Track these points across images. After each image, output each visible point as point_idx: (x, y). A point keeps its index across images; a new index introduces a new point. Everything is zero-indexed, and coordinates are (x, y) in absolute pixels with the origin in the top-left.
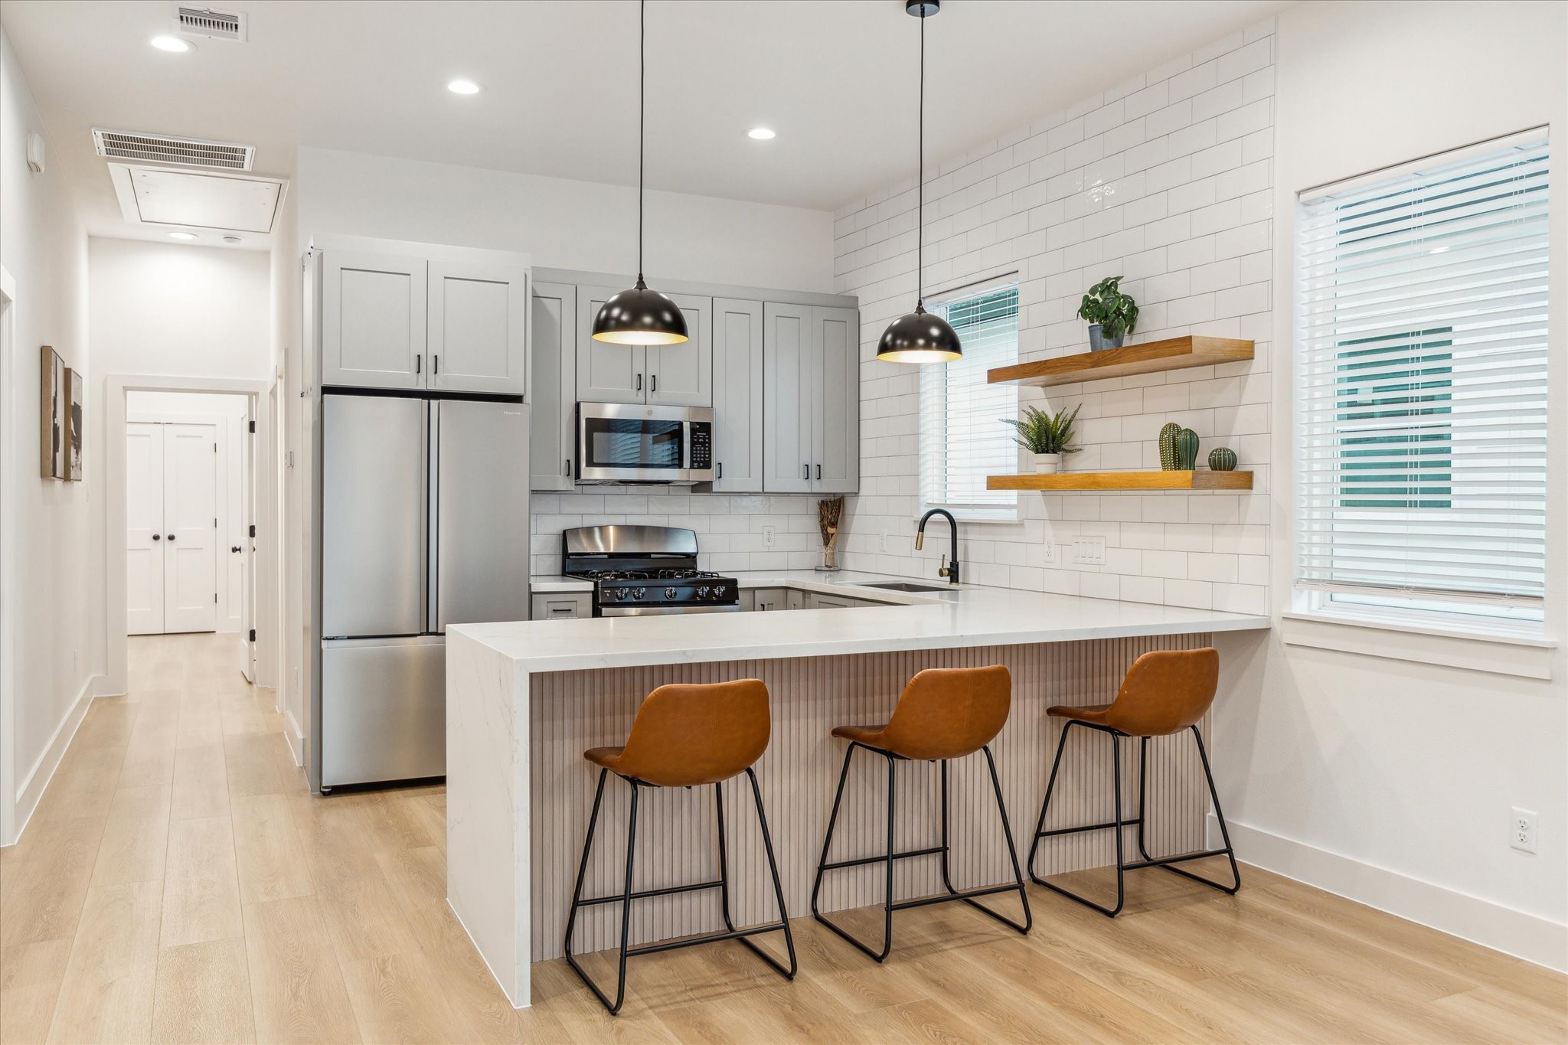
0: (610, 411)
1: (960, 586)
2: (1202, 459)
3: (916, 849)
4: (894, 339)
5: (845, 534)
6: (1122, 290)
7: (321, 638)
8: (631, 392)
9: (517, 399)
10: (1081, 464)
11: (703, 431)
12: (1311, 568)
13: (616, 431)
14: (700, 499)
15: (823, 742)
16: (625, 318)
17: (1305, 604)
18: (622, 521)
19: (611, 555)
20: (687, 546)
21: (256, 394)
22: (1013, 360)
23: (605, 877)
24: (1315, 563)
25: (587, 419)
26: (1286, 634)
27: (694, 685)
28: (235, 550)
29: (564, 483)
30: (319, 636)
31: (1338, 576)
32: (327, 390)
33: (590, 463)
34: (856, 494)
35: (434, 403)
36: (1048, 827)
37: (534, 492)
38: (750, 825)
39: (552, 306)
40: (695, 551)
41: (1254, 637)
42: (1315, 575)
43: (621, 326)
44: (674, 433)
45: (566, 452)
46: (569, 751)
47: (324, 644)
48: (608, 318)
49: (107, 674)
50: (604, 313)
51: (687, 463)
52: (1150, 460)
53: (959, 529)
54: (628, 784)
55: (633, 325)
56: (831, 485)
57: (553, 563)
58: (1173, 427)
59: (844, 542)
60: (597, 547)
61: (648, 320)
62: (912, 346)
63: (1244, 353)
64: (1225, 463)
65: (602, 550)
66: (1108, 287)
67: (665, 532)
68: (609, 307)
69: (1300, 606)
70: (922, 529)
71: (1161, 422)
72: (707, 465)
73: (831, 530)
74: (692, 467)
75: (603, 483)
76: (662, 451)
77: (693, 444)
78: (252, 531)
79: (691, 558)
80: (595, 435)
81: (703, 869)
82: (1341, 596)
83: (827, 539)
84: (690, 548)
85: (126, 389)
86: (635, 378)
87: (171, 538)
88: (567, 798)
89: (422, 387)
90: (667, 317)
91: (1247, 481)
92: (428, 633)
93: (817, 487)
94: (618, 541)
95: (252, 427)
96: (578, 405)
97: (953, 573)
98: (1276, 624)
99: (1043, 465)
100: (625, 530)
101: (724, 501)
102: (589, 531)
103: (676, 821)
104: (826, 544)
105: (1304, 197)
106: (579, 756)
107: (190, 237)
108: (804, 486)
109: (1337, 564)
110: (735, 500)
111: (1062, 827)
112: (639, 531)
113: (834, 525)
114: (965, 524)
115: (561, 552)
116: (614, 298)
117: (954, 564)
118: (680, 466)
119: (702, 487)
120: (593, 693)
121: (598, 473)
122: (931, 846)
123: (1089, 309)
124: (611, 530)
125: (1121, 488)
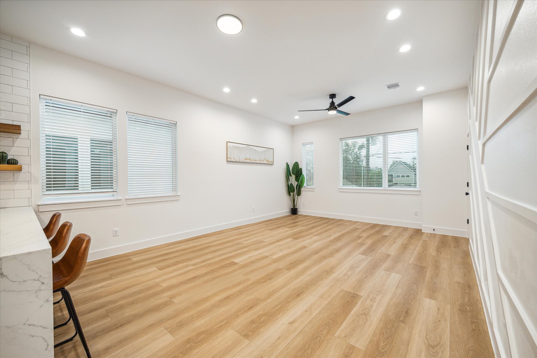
64: (14, 163)
105: (42, 96)
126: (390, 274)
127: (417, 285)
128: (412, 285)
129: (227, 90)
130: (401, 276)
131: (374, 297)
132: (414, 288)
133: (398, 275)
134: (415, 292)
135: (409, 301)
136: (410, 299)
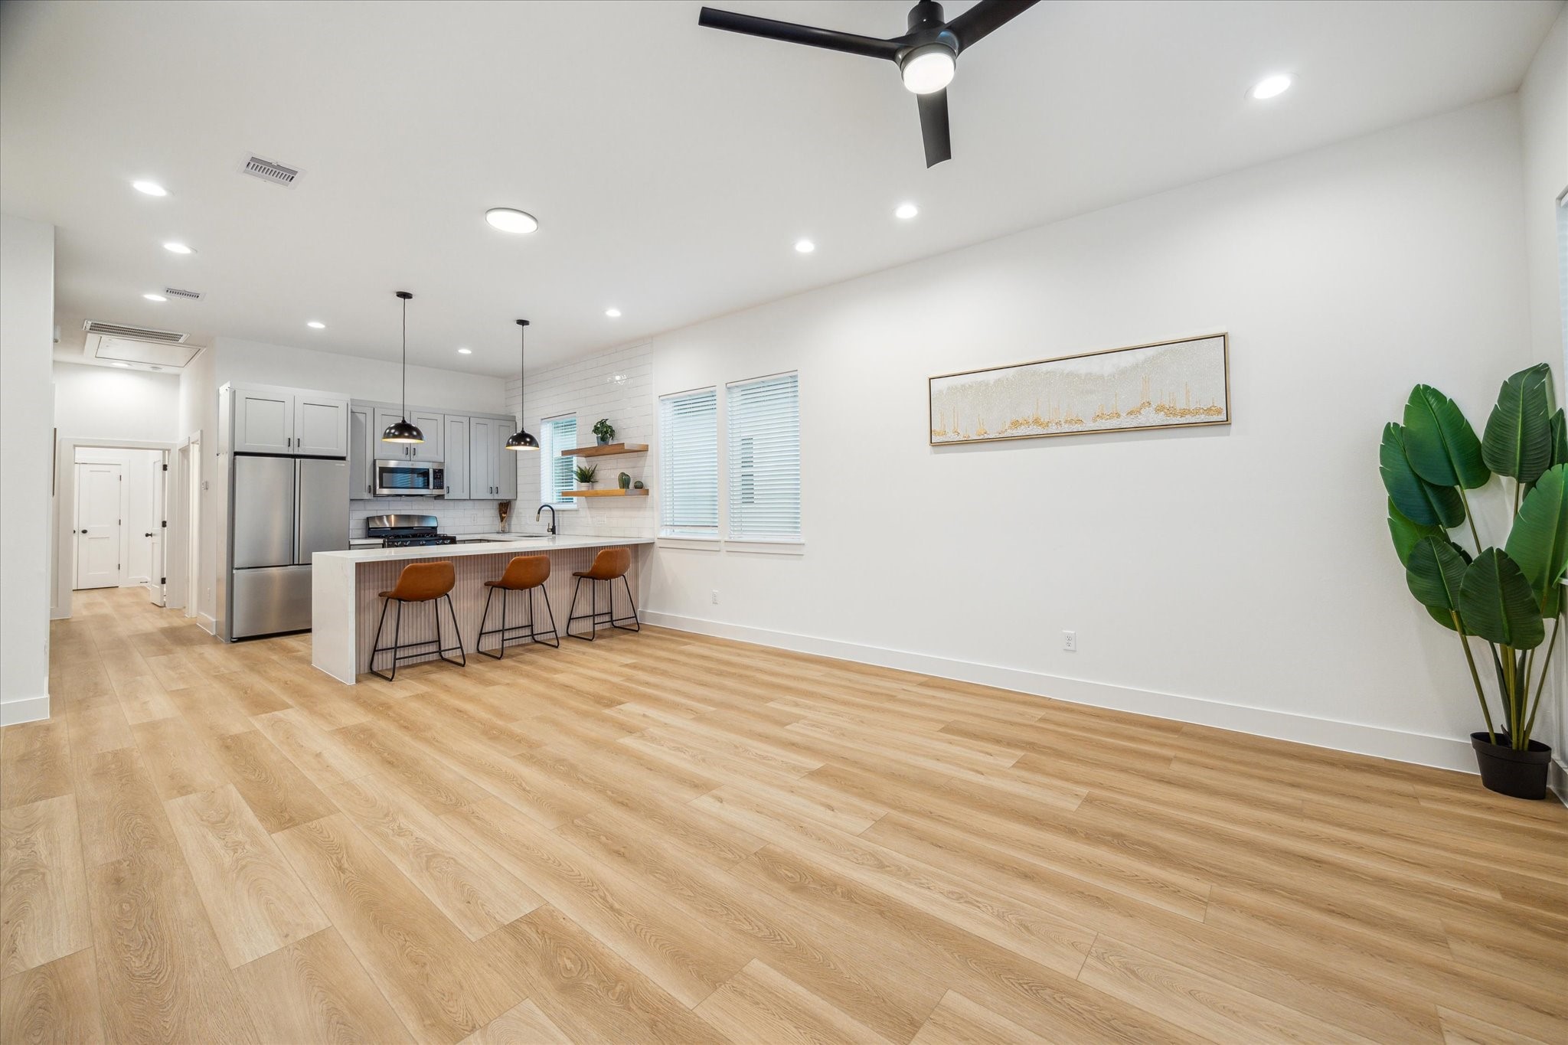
0: (392, 464)
1: (557, 536)
2: (631, 485)
3: (520, 625)
4: (512, 441)
5: (510, 517)
6: (608, 423)
7: (232, 568)
8: (403, 456)
9: (343, 458)
10: (599, 487)
11: (439, 474)
12: (666, 521)
13: (397, 472)
14: (439, 502)
15: (481, 588)
16: (396, 433)
17: (665, 533)
18: (398, 513)
19: (392, 528)
20: (433, 524)
21: (169, 450)
22: (575, 447)
23: (387, 640)
24: (668, 519)
25: (380, 468)
26: (658, 544)
27: (427, 564)
28: (147, 535)
29: (367, 496)
30: (231, 566)
31: (675, 524)
32: (236, 454)
33: (381, 486)
34: (516, 499)
35: (298, 460)
36: (575, 615)
37: (351, 500)
38: (447, 611)
39: (361, 417)
40: (436, 525)
41: (649, 546)
42: (668, 524)
43: (395, 436)
44: (425, 473)
45: (369, 482)
46: (372, 594)
47: (234, 571)
48: (390, 433)
49: (57, 606)
50: (388, 431)
51: (431, 486)
52: (615, 486)
53: (555, 512)
54: (397, 601)
55: (400, 436)
56: (504, 496)
57: (361, 532)
58: (623, 474)
59: (510, 521)
60: (384, 524)
61: (406, 434)
62: (519, 444)
63: (644, 449)
64: (639, 486)
65: (388, 526)
66: (603, 423)
67: (422, 518)
68: (391, 428)
69: (663, 535)
70: (539, 513)
71: (619, 472)
72: (441, 487)
73: (503, 515)
74: (434, 488)
75: (388, 496)
76: (420, 480)
77: (434, 478)
78: (164, 524)
79: (435, 528)
80: (384, 474)
81: (430, 635)
82: (677, 530)
83: (502, 519)
84: (434, 525)
85: (75, 446)
86: (405, 449)
87: (84, 532)
88: (371, 614)
89: (291, 452)
90: (415, 433)
91: (647, 492)
92: (294, 565)
93: (496, 497)
94: (396, 521)
95: (165, 468)
96: (374, 461)
97: (553, 530)
98: (656, 541)
99: (584, 486)
100: (399, 517)
101: (451, 503)
102: (380, 518)
103: (419, 619)
104: (502, 521)
105: (661, 398)
106: (376, 596)
107: (127, 366)
108: (490, 497)
109: (675, 519)
110: (456, 502)
111: (580, 616)
112: (408, 517)
113: (505, 513)
114: (557, 511)
115: (364, 527)
116: (392, 426)
117: (554, 527)
118: (428, 488)
119: (440, 497)
120: (382, 573)
121: (385, 491)
122: (527, 624)
123: (596, 430)
124: (393, 517)
125: (605, 496)
126: (287, 936)
127: (132, 976)
128: (156, 961)
129: (805, 246)
130: (234, 965)
131: (240, 851)
132: (141, 956)
133: (250, 959)
134: (126, 946)
135: (131, 906)
136: (129, 914)
